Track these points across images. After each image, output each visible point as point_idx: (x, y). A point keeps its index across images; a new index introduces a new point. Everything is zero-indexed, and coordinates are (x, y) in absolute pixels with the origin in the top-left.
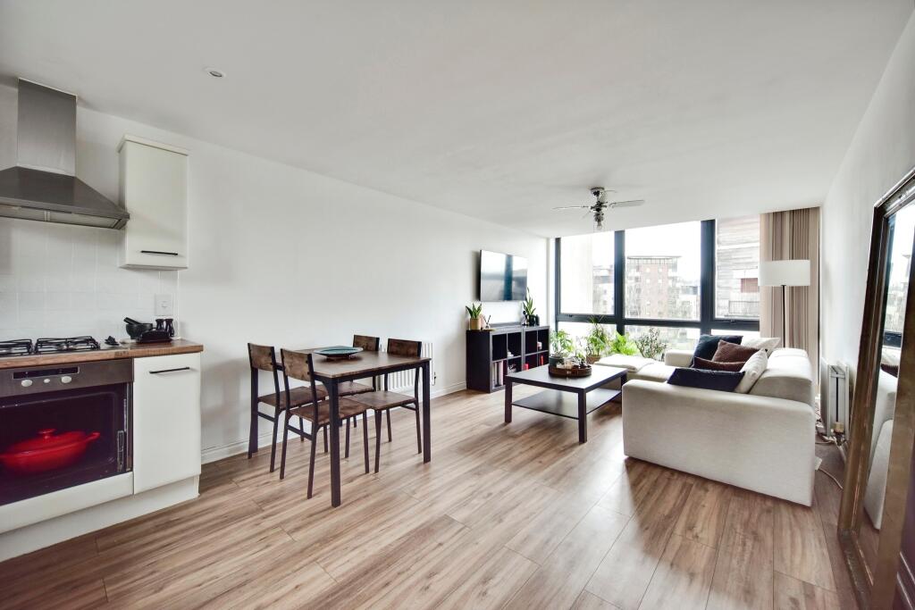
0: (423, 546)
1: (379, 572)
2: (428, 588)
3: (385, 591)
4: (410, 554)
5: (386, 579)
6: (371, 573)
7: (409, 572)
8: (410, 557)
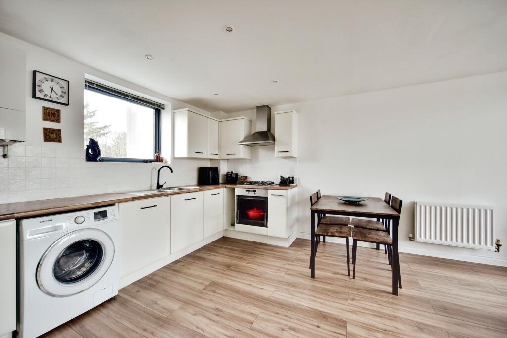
0: (312, 319)
1: (283, 308)
2: (284, 330)
3: (273, 314)
4: (300, 315)
5: (280, 312)
6: (281, 306)
7: (289, 319)
8: (299, 316)
